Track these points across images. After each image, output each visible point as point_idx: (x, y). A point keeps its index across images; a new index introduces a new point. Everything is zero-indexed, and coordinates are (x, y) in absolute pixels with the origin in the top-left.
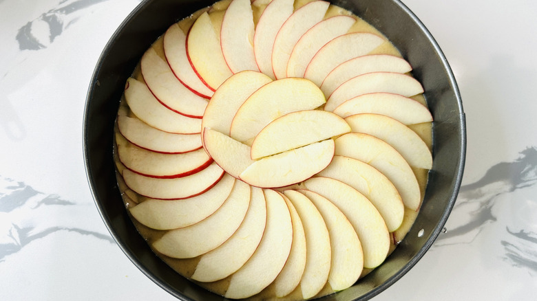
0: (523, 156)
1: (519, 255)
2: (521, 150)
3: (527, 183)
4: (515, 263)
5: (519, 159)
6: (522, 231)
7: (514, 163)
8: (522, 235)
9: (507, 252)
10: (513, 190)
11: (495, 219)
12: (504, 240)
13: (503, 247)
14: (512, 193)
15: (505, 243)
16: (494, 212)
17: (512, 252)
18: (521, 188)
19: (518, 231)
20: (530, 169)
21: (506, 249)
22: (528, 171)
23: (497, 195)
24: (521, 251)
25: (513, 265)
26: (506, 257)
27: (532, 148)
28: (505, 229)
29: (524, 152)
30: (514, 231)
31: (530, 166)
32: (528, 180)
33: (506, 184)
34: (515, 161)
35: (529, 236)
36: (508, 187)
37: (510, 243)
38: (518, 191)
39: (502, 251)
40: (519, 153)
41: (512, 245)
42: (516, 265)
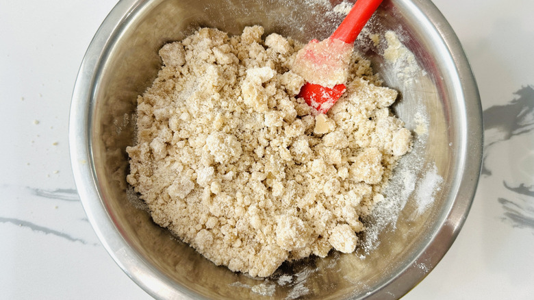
0: (518, 97)
1: (520, 214)
2: (516, 90)
3: (524, 129)
4: (516, 224)
5: (514, 101)
6: (522, 185)
7: (508, 106)
8: (522, 190)
9: (506, 211)
10: (509, 137)
11: (489, 173)
12: (501, 197)
13: (501, 205)
14: (508, 141)
15: (503, 201)
16: (489, 164)
17: (512, 210)
18: (518, 134)
19: (517, 185)
20: (527, 112)
21: (504, 207)
22: (525, 115)
23: (491, 144)
24: (522, 208)
25: (514, 226)
26: (504, 216)
27: (529, 87)
28: (502, 184)
29: (519, 92)
30: (513, 186)
31: (527, 108)
32: (526, 125)
33: (500, 131)
34: (510, 104)
35: (530, 190)
36: (502, 135)
37: (510, 199)
38: (515, 138)
39: (500, 210)
40: (514, 93)
41: (511, 202)
42: (517, 226)
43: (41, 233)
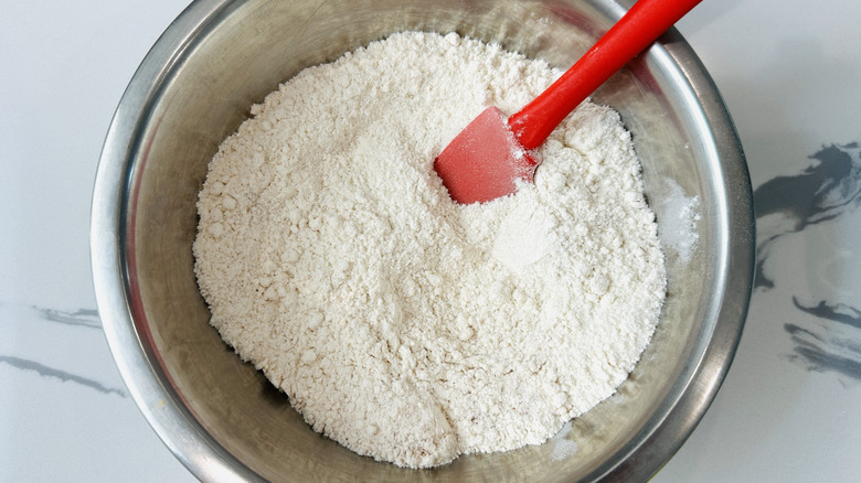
0: (816, 163)
1: (819, 349)
2: (813, 151)
3: (827, 213)
4: (814, 365)
5: (810, 169)
6: (823, 303)
7: (800, 177)
8: (823, 310)
9: (797, 345)
10: (800, 227)
11: (770, 284)
12: (789, 322)
13: (789, 335)
14: (801, 233)
15: (791, 329)
16: (769, 271)
17: (806, 343)
18: (816, 222)
19: (814, 304)
20: (831, 187)
21: (795, 339)
22: (827, 190)
23: (772, 238)
24: (823, 341)
25: (810, 369)
26: (795, 354)
27: (833, 147)
28: (791, 302)
29: (818, 155)
30: (809, 305)
31: (831, 181)
32: (829, 208)
33: (788, 218)
34: (803, 173)
35: (836, 311)
36: (791, 223)
37: (802, 327)
38: (810, 229)
39: (787, 343)
40: (810, 157)
41: (806, 331)
42: (815, 369)
43: (55, 380)
